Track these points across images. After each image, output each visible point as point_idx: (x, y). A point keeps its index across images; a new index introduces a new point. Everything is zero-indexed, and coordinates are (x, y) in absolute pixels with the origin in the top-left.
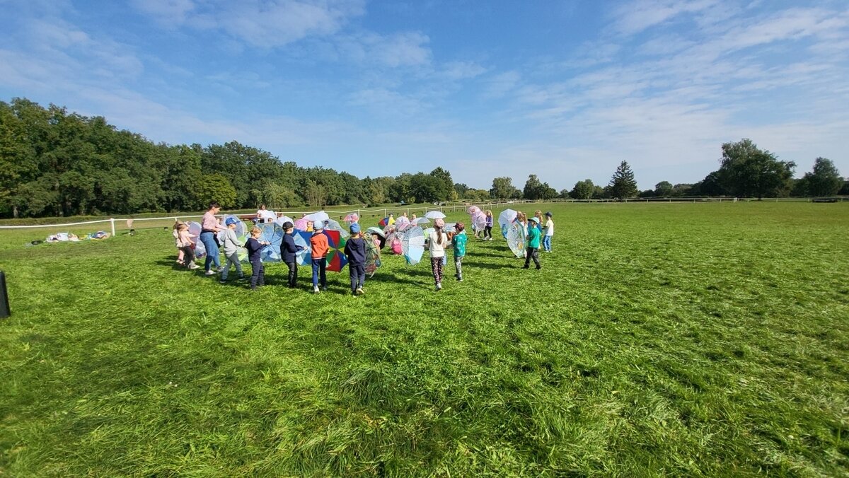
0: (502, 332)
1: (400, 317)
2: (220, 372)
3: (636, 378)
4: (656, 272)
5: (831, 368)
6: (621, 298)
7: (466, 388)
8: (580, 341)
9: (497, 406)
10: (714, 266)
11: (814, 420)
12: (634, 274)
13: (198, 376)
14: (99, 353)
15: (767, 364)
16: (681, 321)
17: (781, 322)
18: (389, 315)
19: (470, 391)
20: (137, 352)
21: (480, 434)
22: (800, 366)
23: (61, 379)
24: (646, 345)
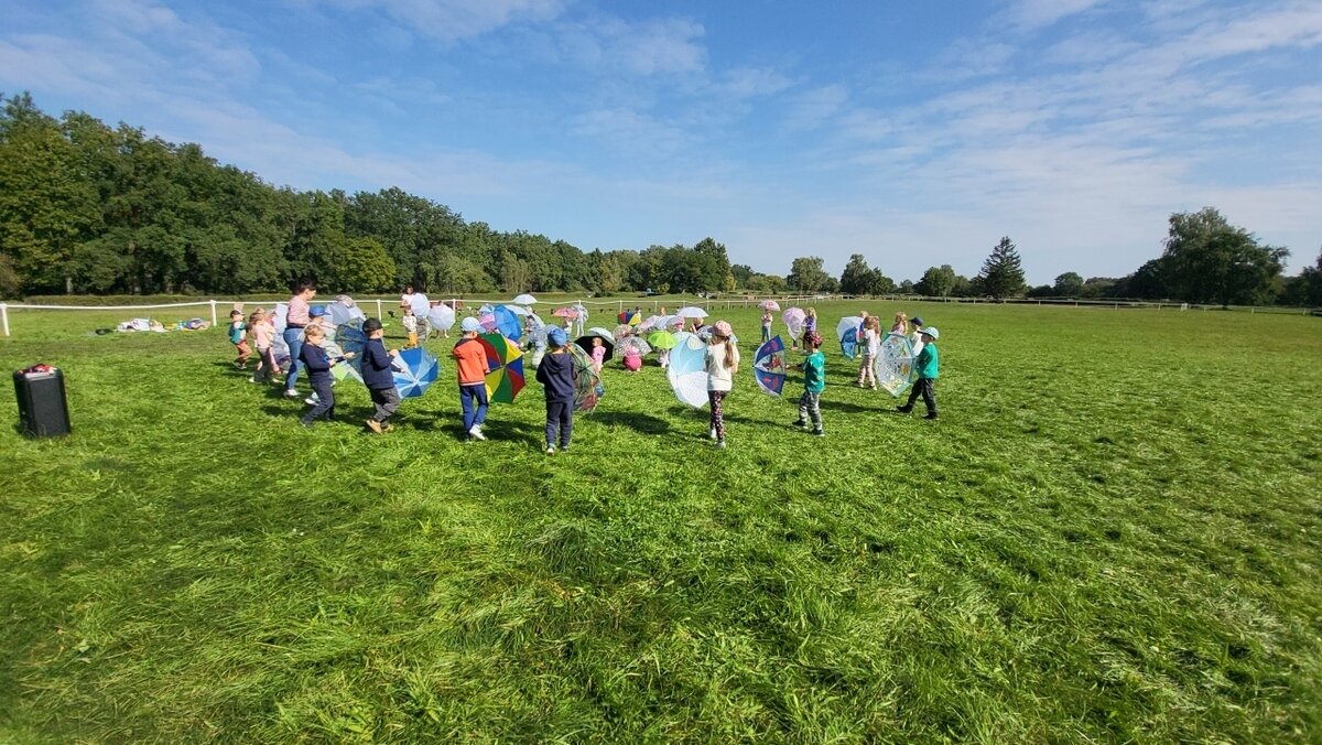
0: (766, 487)
1: (621, 459)
2: (362, 518)
3: (949, 559)
4: (1022, 413)
5: (1251, 563)
6: (958, 449)
7: (700, 558)
8: (879, 505)
9: (740, 583)
10: (1116, 408)
11: (1200, 630)
12: (987, 415)
13: (331, 524)
14: (198, 487)
15: (1152, 551)
16: (1041, 485)
17: (1196, 495)
18: (606, 455)
19: (705, 562)
20: (250, 489)
21: (710, 617)
22: (1202, 557)
23: (147, 519)
24: (978, 515)
